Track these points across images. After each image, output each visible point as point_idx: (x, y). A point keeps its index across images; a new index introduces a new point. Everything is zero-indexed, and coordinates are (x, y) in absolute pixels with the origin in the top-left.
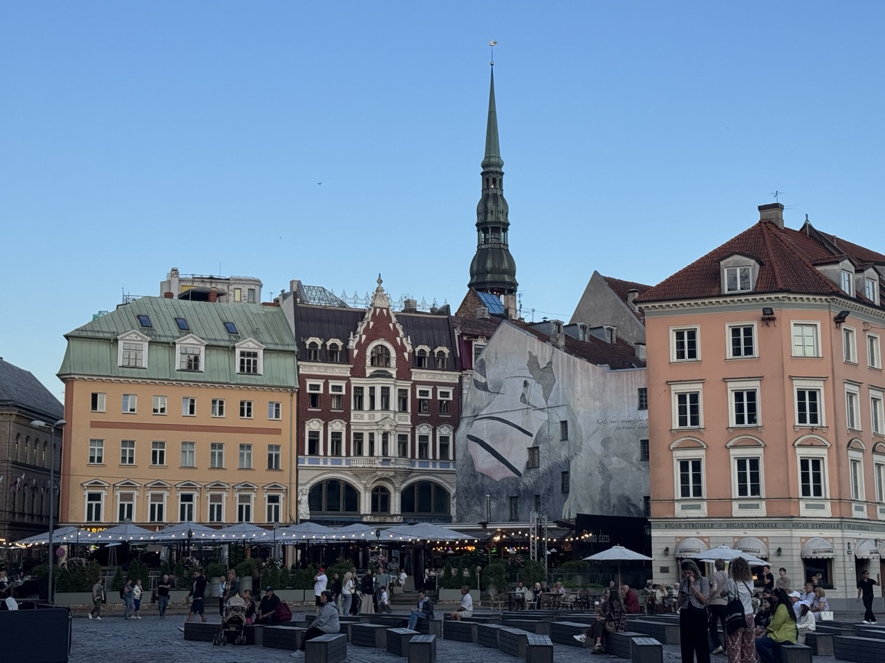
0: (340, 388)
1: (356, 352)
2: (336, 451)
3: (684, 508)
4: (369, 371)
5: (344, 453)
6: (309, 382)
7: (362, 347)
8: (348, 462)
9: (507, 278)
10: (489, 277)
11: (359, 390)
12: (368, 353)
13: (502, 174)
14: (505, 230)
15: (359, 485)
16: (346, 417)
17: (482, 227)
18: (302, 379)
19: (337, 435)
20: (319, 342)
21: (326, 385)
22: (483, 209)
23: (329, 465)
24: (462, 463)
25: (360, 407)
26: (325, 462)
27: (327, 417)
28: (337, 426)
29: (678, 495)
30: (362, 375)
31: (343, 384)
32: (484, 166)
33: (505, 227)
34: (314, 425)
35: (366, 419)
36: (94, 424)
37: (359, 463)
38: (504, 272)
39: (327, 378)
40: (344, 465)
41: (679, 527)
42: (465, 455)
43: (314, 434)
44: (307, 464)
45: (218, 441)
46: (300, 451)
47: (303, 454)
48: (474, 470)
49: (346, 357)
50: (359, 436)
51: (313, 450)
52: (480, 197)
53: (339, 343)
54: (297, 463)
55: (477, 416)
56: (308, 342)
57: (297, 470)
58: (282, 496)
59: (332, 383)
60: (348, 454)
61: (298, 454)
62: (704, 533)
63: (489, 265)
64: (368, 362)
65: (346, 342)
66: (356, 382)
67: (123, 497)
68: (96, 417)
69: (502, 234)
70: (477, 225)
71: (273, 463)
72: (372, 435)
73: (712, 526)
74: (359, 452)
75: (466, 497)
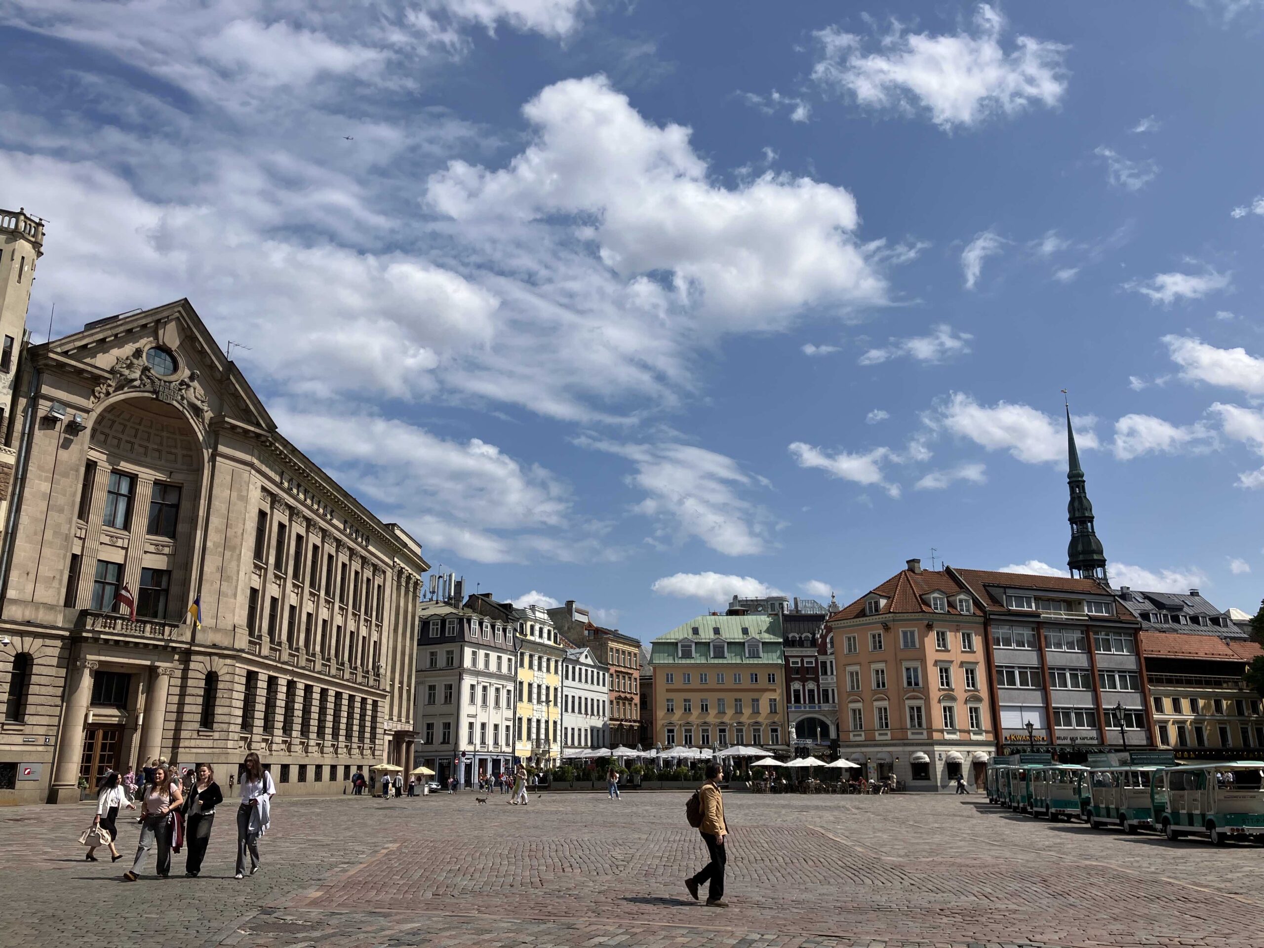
0: (811, 663)
1: (820, 640)
2: (812, 700)
3: (854, 736)
4: (829, 652)
5: (816, 702)
6: (791, 660)
7: (824, 637)
8: (820, 707)
9: (1095, 557)
10: (1081, 557)
11: (824, 664)
12: (828, 640)
13: (1084, 481)
14: (1092, 522)
15: (828, 722)
16: (816, 680)
17: (1072, 520)
18: (787, 658)
19: (811, 692)
20: (797, 636)
21: (802, 661)
22: (1072, 508)
23: (808, 709)
25: (825, 673)
26: (805, 707)
27: (804, 681)
28: (811, 685)
29: (851, 727)
30: (825, 653)
31: (813, 660)
32: (1069, 477)
33: (1091, 520)
34: (796, 685)
35: (830, 681)
36: (668, 690)
37: (825, 707)
38: (1094, 552)
39: (802, 657)
40: (817, 709)
41: (852, 746)
43: (797, 692)
44: (793, 709)
45: (738, 697)
46: (789, 701)
47: (790, 703)
49: (814, 643)
50: (826, 692)
51: (797, 700)
52: (1069, 499)
53: (810, 636)
54: (787, 709)
56: (790, 636)
57: (788, 713)
58: (779, 729)
59: (806, 660)
60: (819, 702)
61: (787, 703)
62: (864, 749)
63: (1080, 548)
64: (829, 646)
65: (814, 635)
66: (821, 658)
67: (686, 731)
68: (671, 687)
69: (1089, 524)
70: (1069, 520)
71: (773, 711)
72: (833, 690)
73: (867, 746)
74: (828, 701)
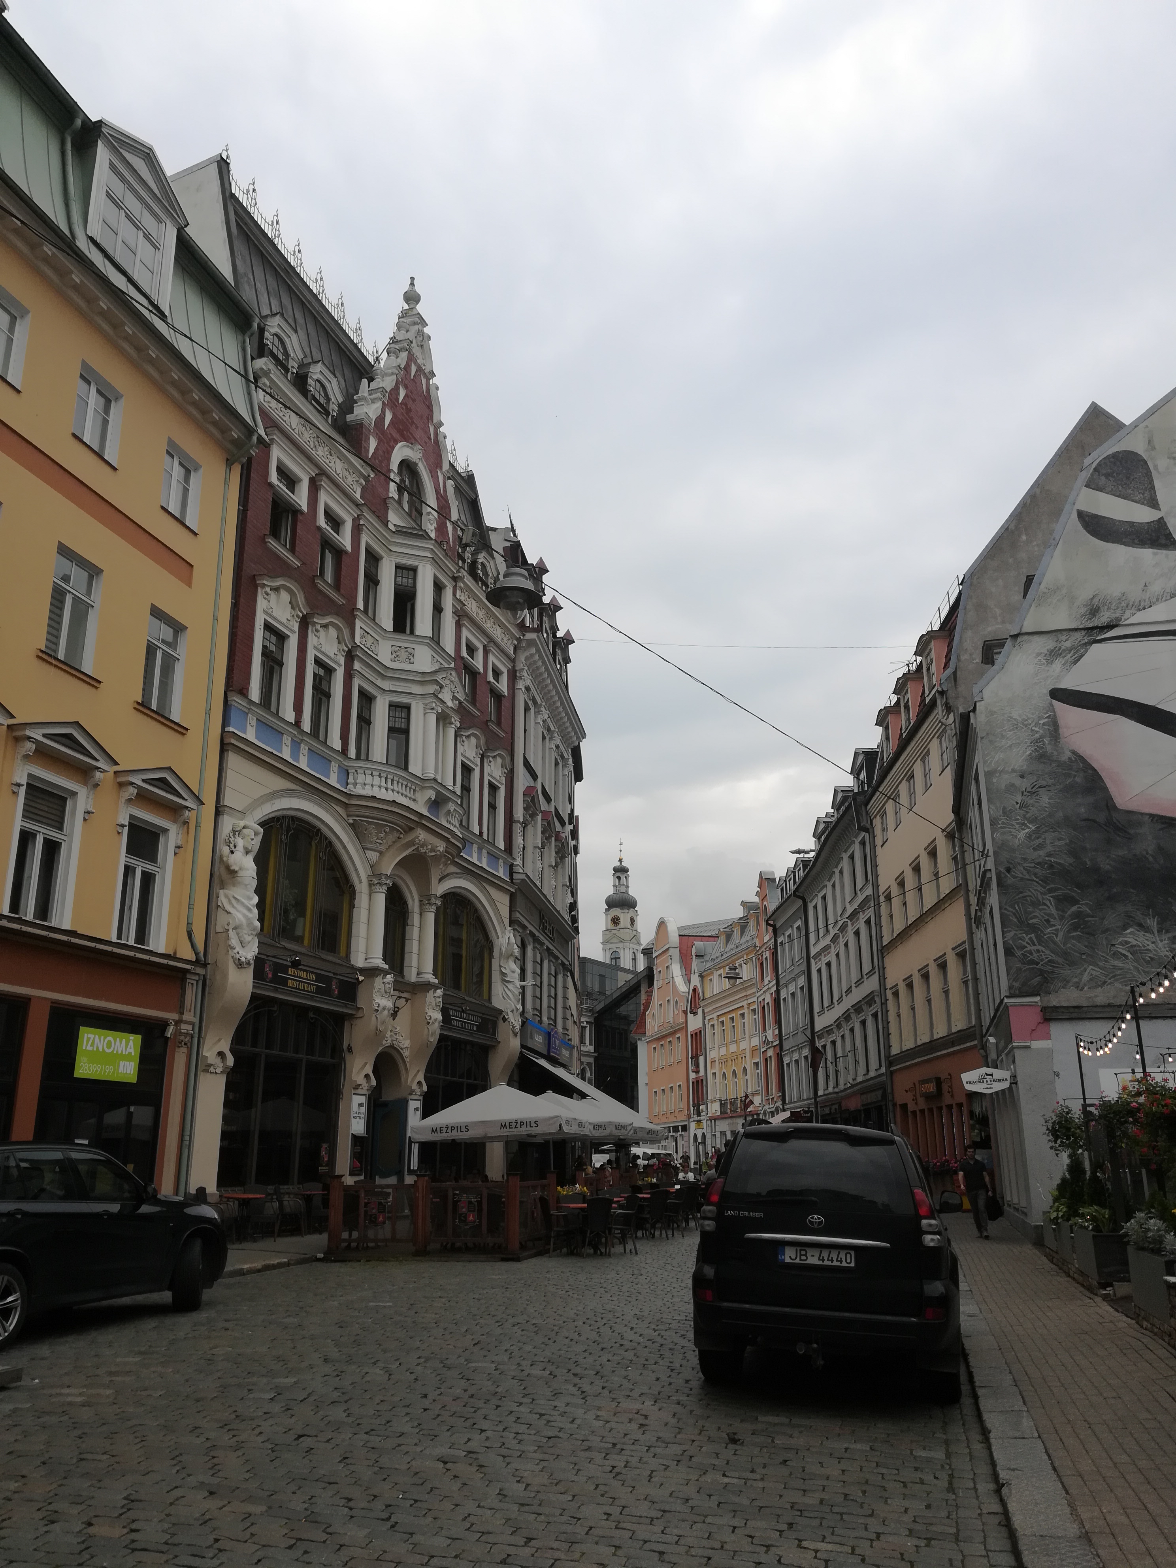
0: (340, 524)
1: (373, 441)
2: (321, 719)
4: (396, 517)
5: (335, 739)
6: (277, 448)
7: (384, 438)
8: (343, 775)
11: (377, 563)
12: (394, 465)
15: (359, 865)
16: (348, 624)
19: (324, 673)
20: (294, 348)
21: (314, 490)
23: (303, 764)
24: (1025, 784)
25: (374, 611)
27: (309, 599)
28: (327, 642)
30: (383, 515)
31: (348, 516)
34: (279, 605)
35: (386, 657)
37: (379, 785)
39: (318, 472)
40: (334, 780)
42: (1041, 757)
43: (274, 640)
44: (250, 735)
46: (236, 679)
47: (243, 692)
48: (1109, 804)
50: (369, 702)
51: (271, 694)
54: (225, 722)
55: (1110, 627)
56: (271, 326)
57: (224, 747)
58: (171, 836)
59: (325, 494)
60: (344, 747)
61: (229, 685)
64: (393, 492)
71: (153, 685)
72: (395, 711)
75: (1064, 901)
